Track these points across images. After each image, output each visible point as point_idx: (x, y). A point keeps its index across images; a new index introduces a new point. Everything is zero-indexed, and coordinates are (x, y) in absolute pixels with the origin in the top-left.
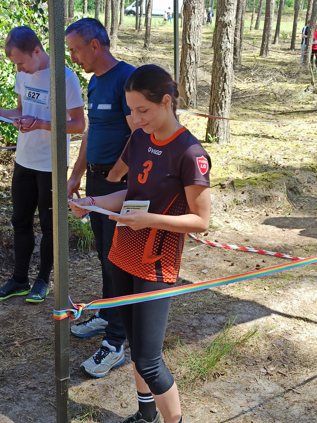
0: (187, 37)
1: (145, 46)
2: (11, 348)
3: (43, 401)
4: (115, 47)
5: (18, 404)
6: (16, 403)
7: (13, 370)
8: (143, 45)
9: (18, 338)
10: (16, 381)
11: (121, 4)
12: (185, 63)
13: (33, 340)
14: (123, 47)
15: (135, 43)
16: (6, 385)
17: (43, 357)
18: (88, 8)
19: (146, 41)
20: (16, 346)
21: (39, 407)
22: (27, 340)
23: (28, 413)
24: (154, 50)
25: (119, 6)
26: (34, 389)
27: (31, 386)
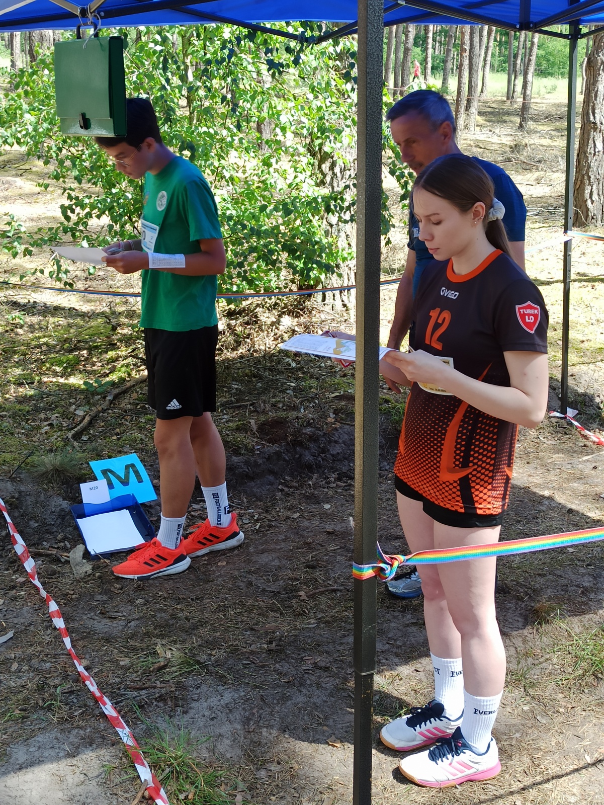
0: (590, 111)
1: (521, 126)
2: (294, 601)
3: (339, 690)
4: (472, 129)
5: (301, 691)
6: (298, 690)
7: (295, 636)
8: (518, 125)
9: (305, 587)
10: (299, 655)
11: (485, 60)
12: (585, 153)
13: (327, 591)
14: (485, 129)
15: (505, 122)
16: (284, 659)
17: (341, 619)
18: (433, 68)
19: (523, 119)
20: (301, 598)
21: (333, 699)
22: (318, 591)
23: (316, 706)
24: (536, 132)
25: (481, 63)
26: (326, 669)
27: (323, 664)
